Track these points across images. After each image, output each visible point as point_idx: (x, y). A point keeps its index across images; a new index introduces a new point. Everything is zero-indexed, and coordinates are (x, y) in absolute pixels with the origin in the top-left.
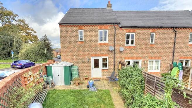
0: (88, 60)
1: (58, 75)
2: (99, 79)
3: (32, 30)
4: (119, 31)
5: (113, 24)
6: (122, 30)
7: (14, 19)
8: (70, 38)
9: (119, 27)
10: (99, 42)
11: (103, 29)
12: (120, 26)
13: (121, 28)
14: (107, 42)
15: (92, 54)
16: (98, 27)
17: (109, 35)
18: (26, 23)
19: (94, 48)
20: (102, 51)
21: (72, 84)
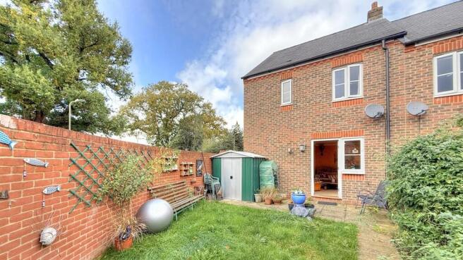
0: (302, 148)
1: (231, 177)
2: (333, 201)
3: (221, 120)
4: (405, 56)
5: (380, 41)
6: (415, 52)
7: (198, 105)
8: (262, 101)
9: (401, 47)
10: (334, 99)
11: (345, 65)
12: (406, 40)
13: (409, 45)
14: (360, 94)
15: (315, 132)
16: (331, 64)
17: (365, 75)
18: (212, 108)
19: (317, 118)
20: (343, 123)
21: (257, 201)
